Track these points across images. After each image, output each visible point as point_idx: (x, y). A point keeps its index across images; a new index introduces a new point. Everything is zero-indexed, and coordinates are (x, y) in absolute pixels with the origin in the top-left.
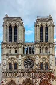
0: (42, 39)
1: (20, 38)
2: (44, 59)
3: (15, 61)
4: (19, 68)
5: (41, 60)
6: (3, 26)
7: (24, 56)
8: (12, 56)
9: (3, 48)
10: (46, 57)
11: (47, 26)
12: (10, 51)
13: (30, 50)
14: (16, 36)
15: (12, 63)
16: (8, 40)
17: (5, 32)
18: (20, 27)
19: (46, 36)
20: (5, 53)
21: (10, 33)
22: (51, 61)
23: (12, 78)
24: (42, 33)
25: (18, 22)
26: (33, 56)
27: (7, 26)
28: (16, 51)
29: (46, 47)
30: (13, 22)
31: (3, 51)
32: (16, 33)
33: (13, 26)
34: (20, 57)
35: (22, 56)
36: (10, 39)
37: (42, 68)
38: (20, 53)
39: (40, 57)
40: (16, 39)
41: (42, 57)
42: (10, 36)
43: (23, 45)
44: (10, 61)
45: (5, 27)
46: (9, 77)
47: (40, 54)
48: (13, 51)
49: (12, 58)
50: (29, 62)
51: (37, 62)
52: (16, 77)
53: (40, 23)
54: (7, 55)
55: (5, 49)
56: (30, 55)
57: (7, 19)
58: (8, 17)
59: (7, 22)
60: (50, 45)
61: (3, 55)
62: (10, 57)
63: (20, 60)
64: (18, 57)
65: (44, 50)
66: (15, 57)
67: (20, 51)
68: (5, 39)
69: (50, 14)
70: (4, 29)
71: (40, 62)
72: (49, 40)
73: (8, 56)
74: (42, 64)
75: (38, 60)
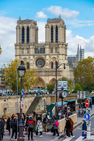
0: (52, 39)
1: (32, 39)
2: (55, 59)
3: (28, 61)
4: (31, 67)
7: (36, 56)
8: (24, 57)
9: (16, 49)
10: (56, 56)
11: (57, 27)
12: (23, 52)
14: (28, 37)
16: (21, 42)
17: (18, 35)
18: (31, 29)
19: (57, 36)
20: (18, 54)
21: (23, 34)
22: (60, 61)
24: (52, 34)
25: (30, 25)
26: (44, 56)
27: (20, 28)
28: (28, 52)
29: (56, 47)
32: (28, 34)
33: (26, 28)
34: (32, 57)
35: (34, 56)
36: (23, 40)
37: (52, 67)
38: (31, 54)
39: (50, 57)
40: (28, 40)
41: (52, 56)
42: (23, 37)
43: (34, 46)
45: (18, 30)
47: (50, 54)
48: (25, 51)
50: (41, 62)
51: (47, 62)
53: (50, 25)
54: (20, 56)
55: (18, 50)
56: (41, 55)
57: (20, 22)
59: (20, 25)
60: (59, 45)
61: (16, 56)
62: (23, 57)
63: (32, 60)
64: (30, 58)
65: (54, 50)
66: (27, 57)
67: (32, 51)
68: (18, 41)
71: (50, 61)
72: (59, 40)
74: (52, 64)
75: (48, 60)
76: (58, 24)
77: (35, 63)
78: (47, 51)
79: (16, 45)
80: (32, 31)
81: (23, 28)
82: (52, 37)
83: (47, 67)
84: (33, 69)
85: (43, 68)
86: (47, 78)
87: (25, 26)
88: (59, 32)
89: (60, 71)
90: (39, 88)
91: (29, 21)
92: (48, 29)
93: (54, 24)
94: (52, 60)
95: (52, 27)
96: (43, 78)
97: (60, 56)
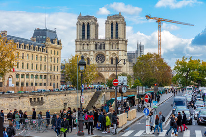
0: (112, 35)
1: (92, 35)
2: (114, 55)
3: (88, 56)
4: (91, 63)
6: (77, 25)
7: (96, 52)
8: (85, 52)
9: (76, 45)
10: (116, 52)
11: (117, 23)
12: (83, 48)
13: (103, 46)
14: (88, 33)
15: (86, 58)
16: (81, 38)
17: (79, 31)
18: (92, 25)
19: (117, 33)
20: (78, 49)
21: (84, 30)
22: (120, 57)
24: (112, 30)
25: (90, 21)
26: (104, 52)
27: (80, 24)
28: (89, 48)
29: (115, 43)
31: (76, 48)
32: (88, 30)
33: (86, 24)
34: (92, 53)
35: (94, 52)
36: (83, 36)
37: (112, 63)
38: (92, 49)
39: (110, 53)
40: (88, 36)
41: (112, 52)
42: (84, 33)
43: (94, 42)
45: (79, 26)
47: (110, 50)
48: (86, 47)
49: (85, 54)
50: (101, 57)
51: (107, 57)
53: (110, 21)
54: (80, 51)
55: (78, 46)
56: (101, 51)
57: (80, 18)
58: (81, 17)
59: (81, 21)
60: (119, 41)
61: (76, 51)
62: (83, 53)
63: (92, 56)
64: (90, 53)
65: (114, 46)
66: (87, 53)
67: (92, 47)
68: (79, 36)
69: (120, 12)
70: (77, 27)
71: (110, 57)
72: (119, 36)
74: (112, 59)
75: (108, 56)
76: (118, 21)
77: (95, 58)
78: (107, 47)
79: (76, 41)
80: (92, 27)
81: (84, 24)
82: (112, 33)
83: (107, 62)
84: (93, 65)
85: (103, 64)
86: (107, 73)
87: (86, 22)
88: (119, 28)
89: (120, 67)
90: (98, 83)
91: (89, 17)
92: (108, 25)
93: (114, 21)
94: (112, 56)
95: (112, 23)
96: (103, 73)
97: (120, 52)
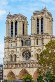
0: (38, 31)
2: (40, 50)
3: (15, 53)
5: (37, 51)
7: (22, 49)
8: (12, 49)
9: (5, 42)
10: (41, 48)
14: (16, 31)
15: (13, 55)
19: (42, 28)
20: (7, 47)
21: (12, 28)
23: (12, 69)
24: (38, 26)
26: (29, 48)
28: (16, 45)
29: (41, 38)
30: (13, 19)
31: (5, 46)
32: (16, 28)
34: (18, 49)
35: (20, 48)
36: (12, 34)
38: (18, 46)
39: (35, 49)
40: (16, 34)
41: (37, 48)
43: (21, 39)
44: (11, 53)
45: (7, 24)
46: (9, 68)
47: (36, 46)
48: (13, 44)
50: (27, 54)
52: (14, 68)
53: (36, 17)
55: (7, 44)
56: (27, 47)
57: (9, 17)
59: (9, 20)
60: (44, 36)
61: (5, 49)
62: (11, 50)
65: (39, 41)
66: (14, 50)
67: (19, 44)
69: (45, 7)
71: (36, 53)
72: (44, 31)
73: (9, 50)
75: (33, 51)
76: (43, 15)
77: (21, 55)
79: (5, 39)
80: (19, 25)
82: (38, 28)
84: (19, 61)
85: (29, 60)
86: (32, 70)
87: (14, 20)
93: (39, 16)
94: (37, 52)
95: (38, 19)
96: (28, 70)
